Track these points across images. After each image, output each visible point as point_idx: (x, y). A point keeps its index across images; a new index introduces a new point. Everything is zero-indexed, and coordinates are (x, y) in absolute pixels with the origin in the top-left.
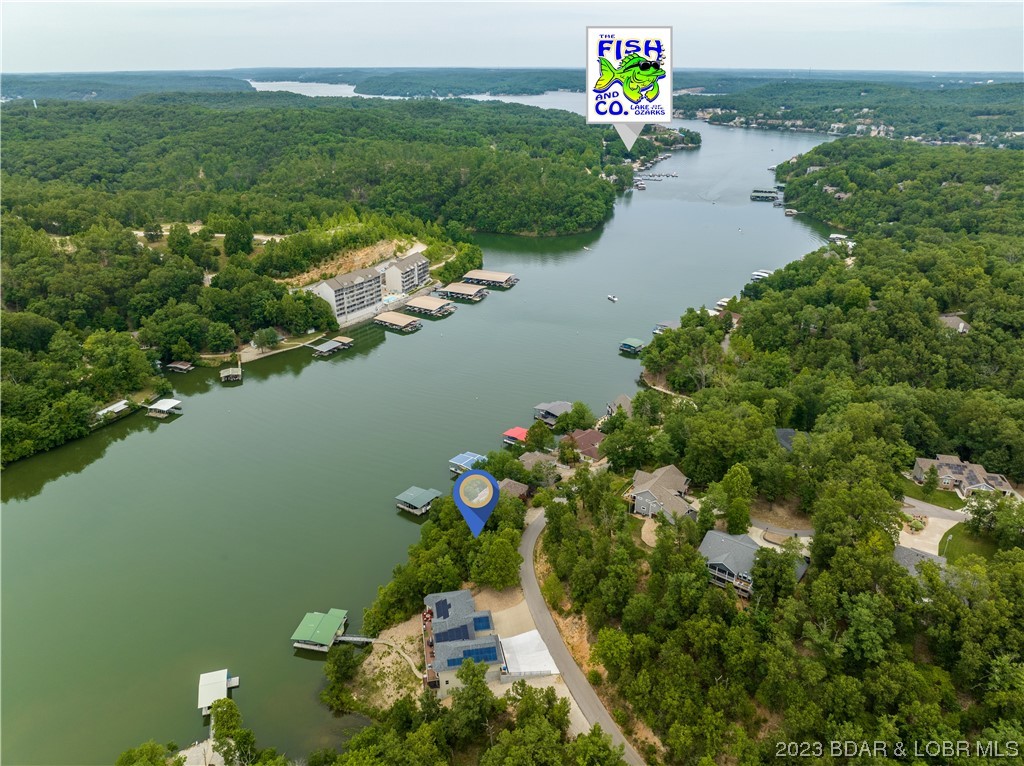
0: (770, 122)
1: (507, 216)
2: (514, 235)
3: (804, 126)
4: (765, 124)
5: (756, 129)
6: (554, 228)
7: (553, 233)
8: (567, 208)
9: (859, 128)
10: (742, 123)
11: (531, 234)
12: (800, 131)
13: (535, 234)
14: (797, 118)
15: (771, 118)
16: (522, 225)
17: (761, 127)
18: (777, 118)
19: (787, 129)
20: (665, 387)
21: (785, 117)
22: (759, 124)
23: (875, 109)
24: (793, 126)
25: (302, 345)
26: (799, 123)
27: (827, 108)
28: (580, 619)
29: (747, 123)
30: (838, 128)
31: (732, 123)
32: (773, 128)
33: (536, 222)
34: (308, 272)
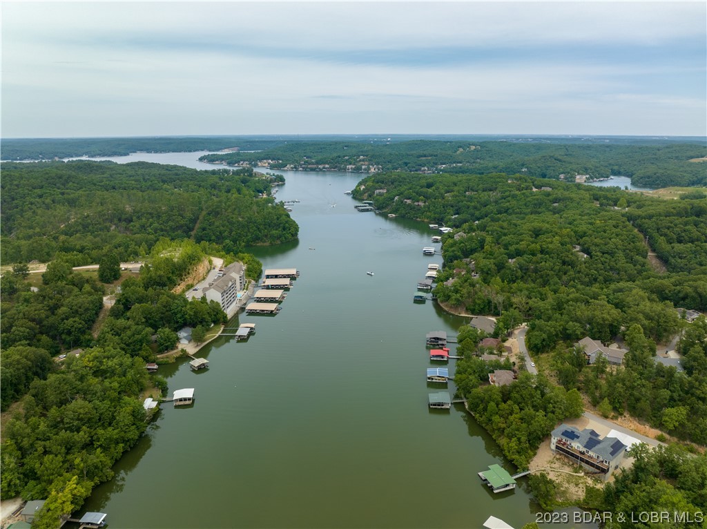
0: (309, 166)
1: (245, 234)
2: (252, 246)
3: (331, 168)
4: (307, 168)
5: (303, 171)
6: (278, 238)
7: (279, 242)
8: (282, 225)
9: (363, 167)
10: (292, 168)
11: (265, 244)
12: (329, 171)
13: (267, 244)
14: (325, 163)
15: (310, 164)
16: (257, 239)
17: (305, 170)
18: (313, 164)
19: (321, 170)
20: (465, 313)
21: (317, 163)
22: (303, 168)
23: (367, 156)
24: (324, 168)
25: (217, 335)
26: (327, 166)
27: (339, 157)
28: (625, 417)
29: (295, 168)
30: (351, 168)
31: (286, 168)
32: (312, 170)
33: (266, 236)
34: (179, 285)
